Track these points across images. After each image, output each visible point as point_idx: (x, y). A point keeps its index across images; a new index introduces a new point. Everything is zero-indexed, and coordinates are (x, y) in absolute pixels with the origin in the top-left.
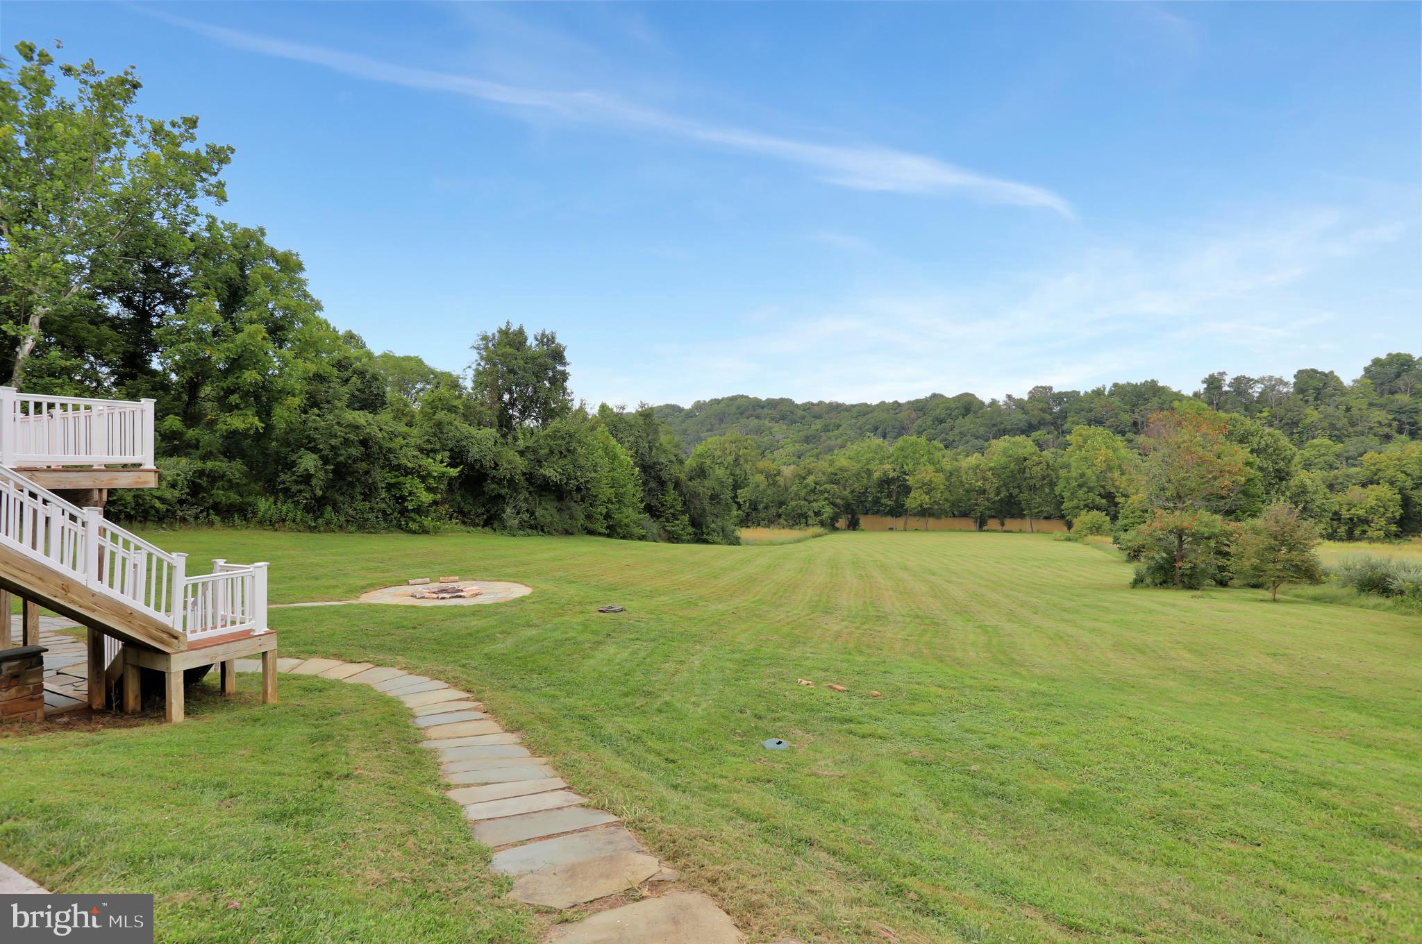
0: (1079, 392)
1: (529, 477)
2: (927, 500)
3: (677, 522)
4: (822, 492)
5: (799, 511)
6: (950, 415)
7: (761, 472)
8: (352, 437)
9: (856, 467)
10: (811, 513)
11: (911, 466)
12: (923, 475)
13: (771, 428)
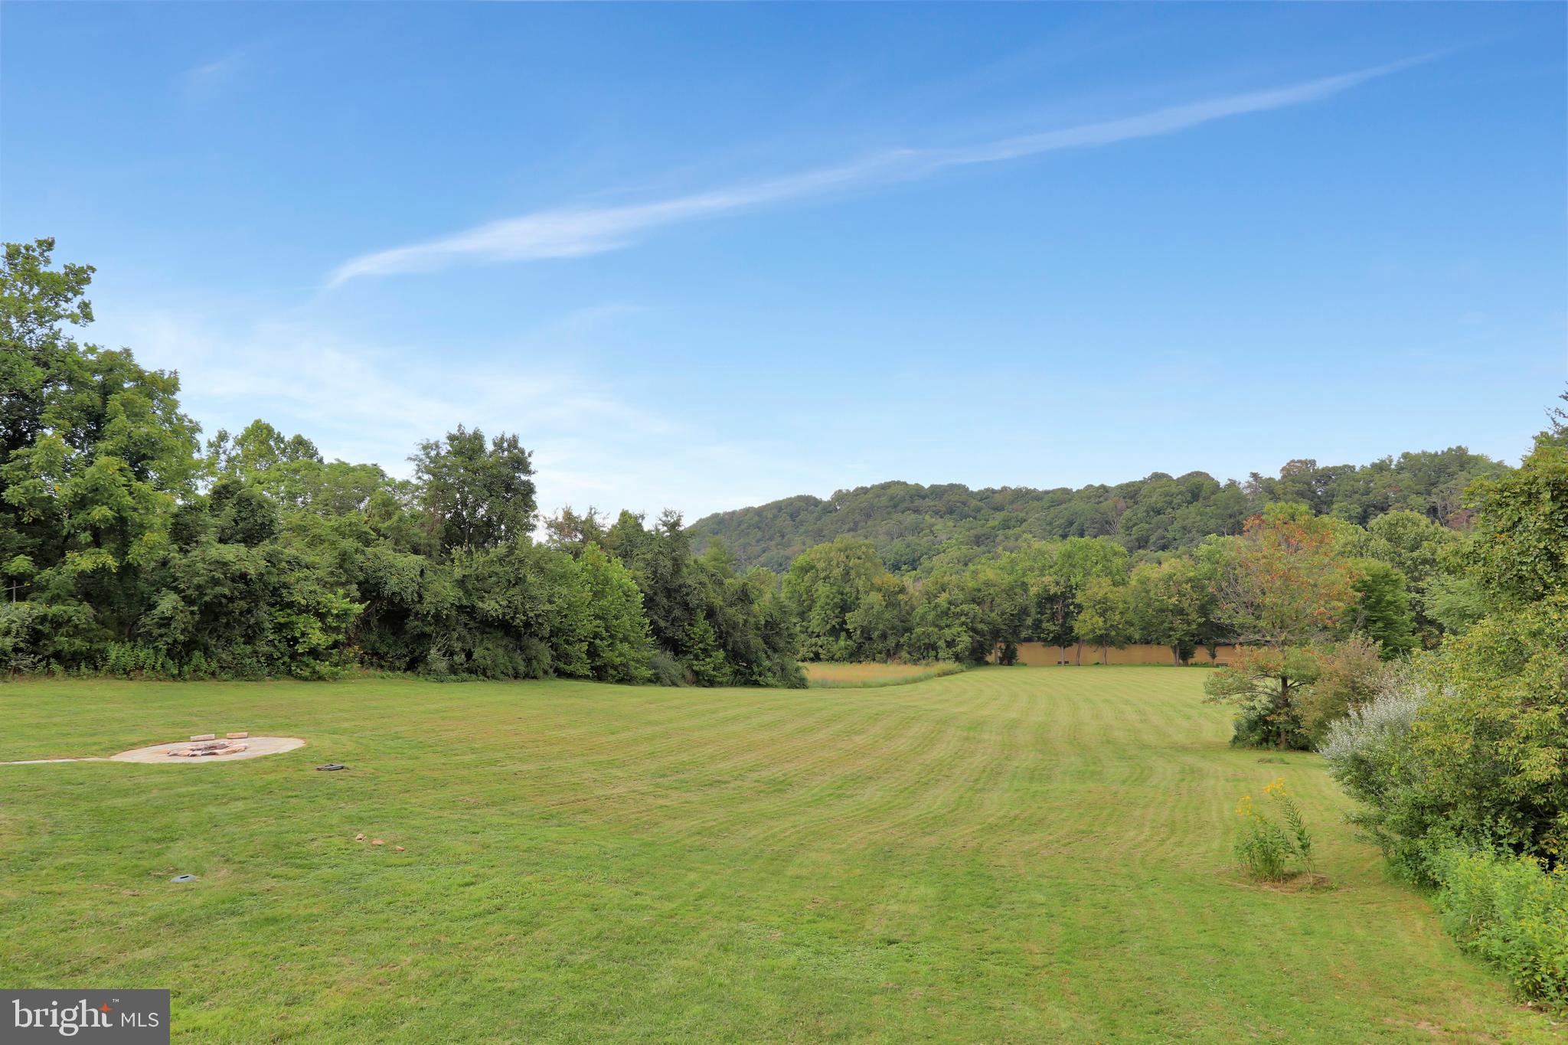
0: (1354, 467)
1: (470, 611)
2: (1101, 624)
3: (708, 660)
4: (958, 615)
5: (927, 641)
6: (1171, 503)
7: (879, 590)
8: (218, 575)
9: (1008, 579)
10: (941, 643)
11: (1078, 578)
12: (1096, 589)
13: (932, 525)
